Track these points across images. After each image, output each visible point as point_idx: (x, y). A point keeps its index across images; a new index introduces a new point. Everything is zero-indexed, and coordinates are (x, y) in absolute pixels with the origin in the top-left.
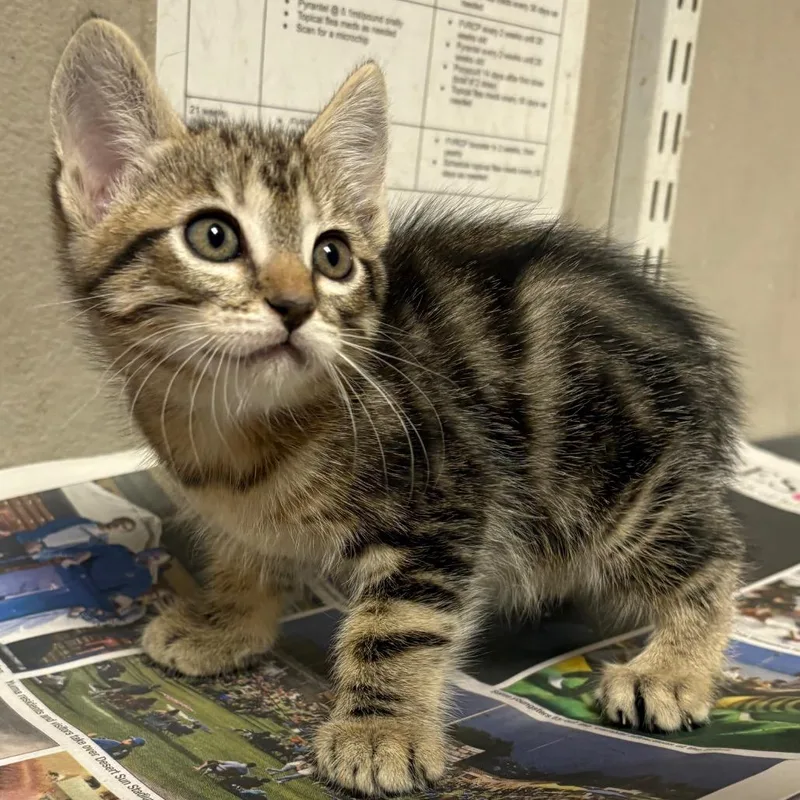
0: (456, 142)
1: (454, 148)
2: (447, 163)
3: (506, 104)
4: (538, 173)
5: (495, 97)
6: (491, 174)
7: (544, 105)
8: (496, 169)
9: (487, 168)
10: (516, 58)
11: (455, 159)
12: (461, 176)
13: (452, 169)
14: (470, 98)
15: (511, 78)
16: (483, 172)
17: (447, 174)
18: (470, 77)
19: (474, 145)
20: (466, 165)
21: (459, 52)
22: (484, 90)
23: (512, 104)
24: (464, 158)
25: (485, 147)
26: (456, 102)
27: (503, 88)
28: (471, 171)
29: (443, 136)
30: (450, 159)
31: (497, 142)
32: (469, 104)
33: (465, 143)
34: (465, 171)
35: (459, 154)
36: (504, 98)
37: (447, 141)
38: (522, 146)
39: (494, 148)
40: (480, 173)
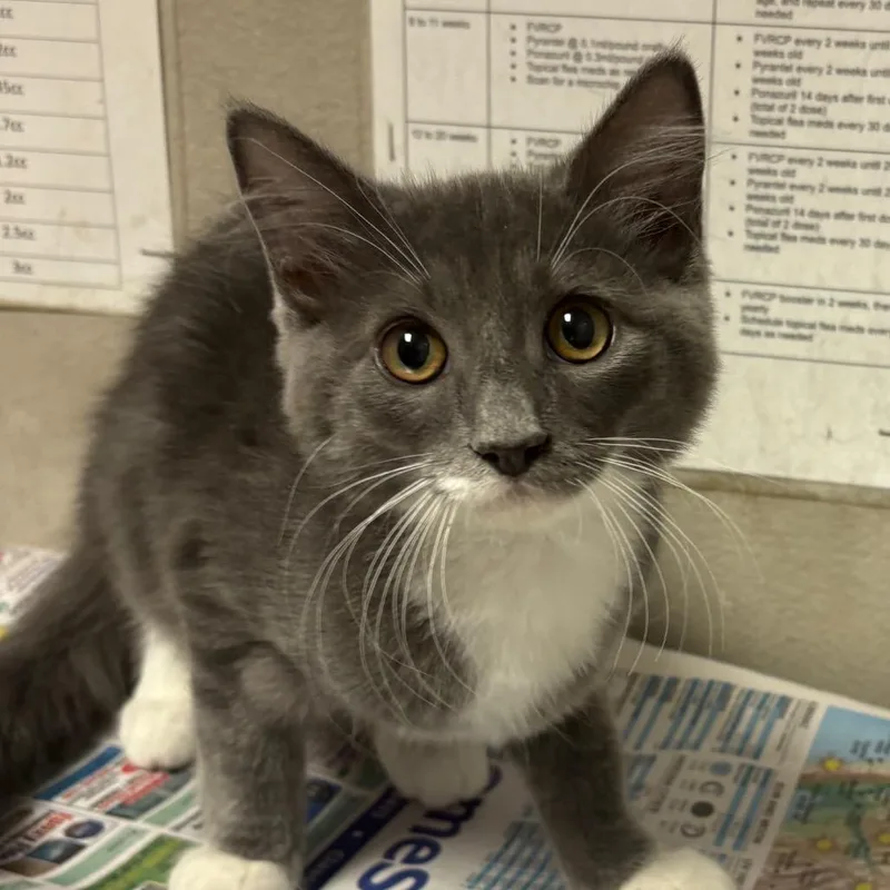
0: (759, 295)
1: (757, 302)
2: (745, 320)
3: (837, 247)
5: (821, 240)
6: (819, 334)
9: (812, 326)
10: (848, 190)
11: (760, 315)
12: (770, 335)
13: (754, 327)
14: (778, 242)
15: (843, 215)
16: (805, 331)
17: (745, 332)
18: (774, 218)
19: (784, 299)
20: (778, 323)
21: (752, 190)
22: (799, 233)
23: (847, 248)
24: (772, 315)
25: (808, 301)
26: (753, 248)
27: (829, 228)
28: (785, 329)
29: (737, 289)
30: (750, 314)
31: (826, 295)
32: (775, 250)
33: (773, 296)
34: (776, 329)
35: (764, 309)
36: (833, 241)
37: (744, 293)
38: (870, 300)
39: (821, 302)
40: (799, 332)
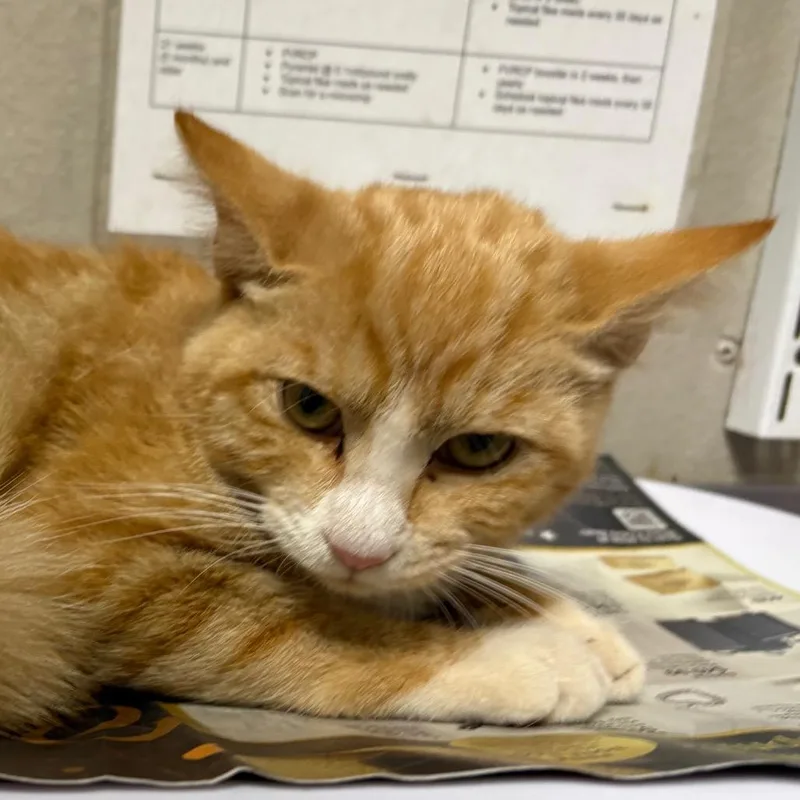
0: (516, 70)
1: (513, 77)
2: (500, 95)
3: (596, 22)
4: (647, 105)
5: (580, 13)
6: (569, 107)
7: (657, 20)
8: (577, 101)
9: (563, 100)
11: (514, 90)
12: (522, 110)
13: (507, 103)
14: (539, 16)
16: (555, 106)
17: (500, 109)
19: (541, 73)
20: (531, 98)
22: (560, 6)
23: (602, 22)
24: (527, 89)
25: (561, 75)
26: (514, 22)
28: (537, 104)
29: (494, 64)
30: (505, 90)
31: (579, 69)
32: (535, 23)
33: (528, 70)
34: (528, 105)
35: (518, 84)
36: (592, 15)
37: (502, 69)
38: (620, 73)
39: (574, 76)
40: (551, 106)
